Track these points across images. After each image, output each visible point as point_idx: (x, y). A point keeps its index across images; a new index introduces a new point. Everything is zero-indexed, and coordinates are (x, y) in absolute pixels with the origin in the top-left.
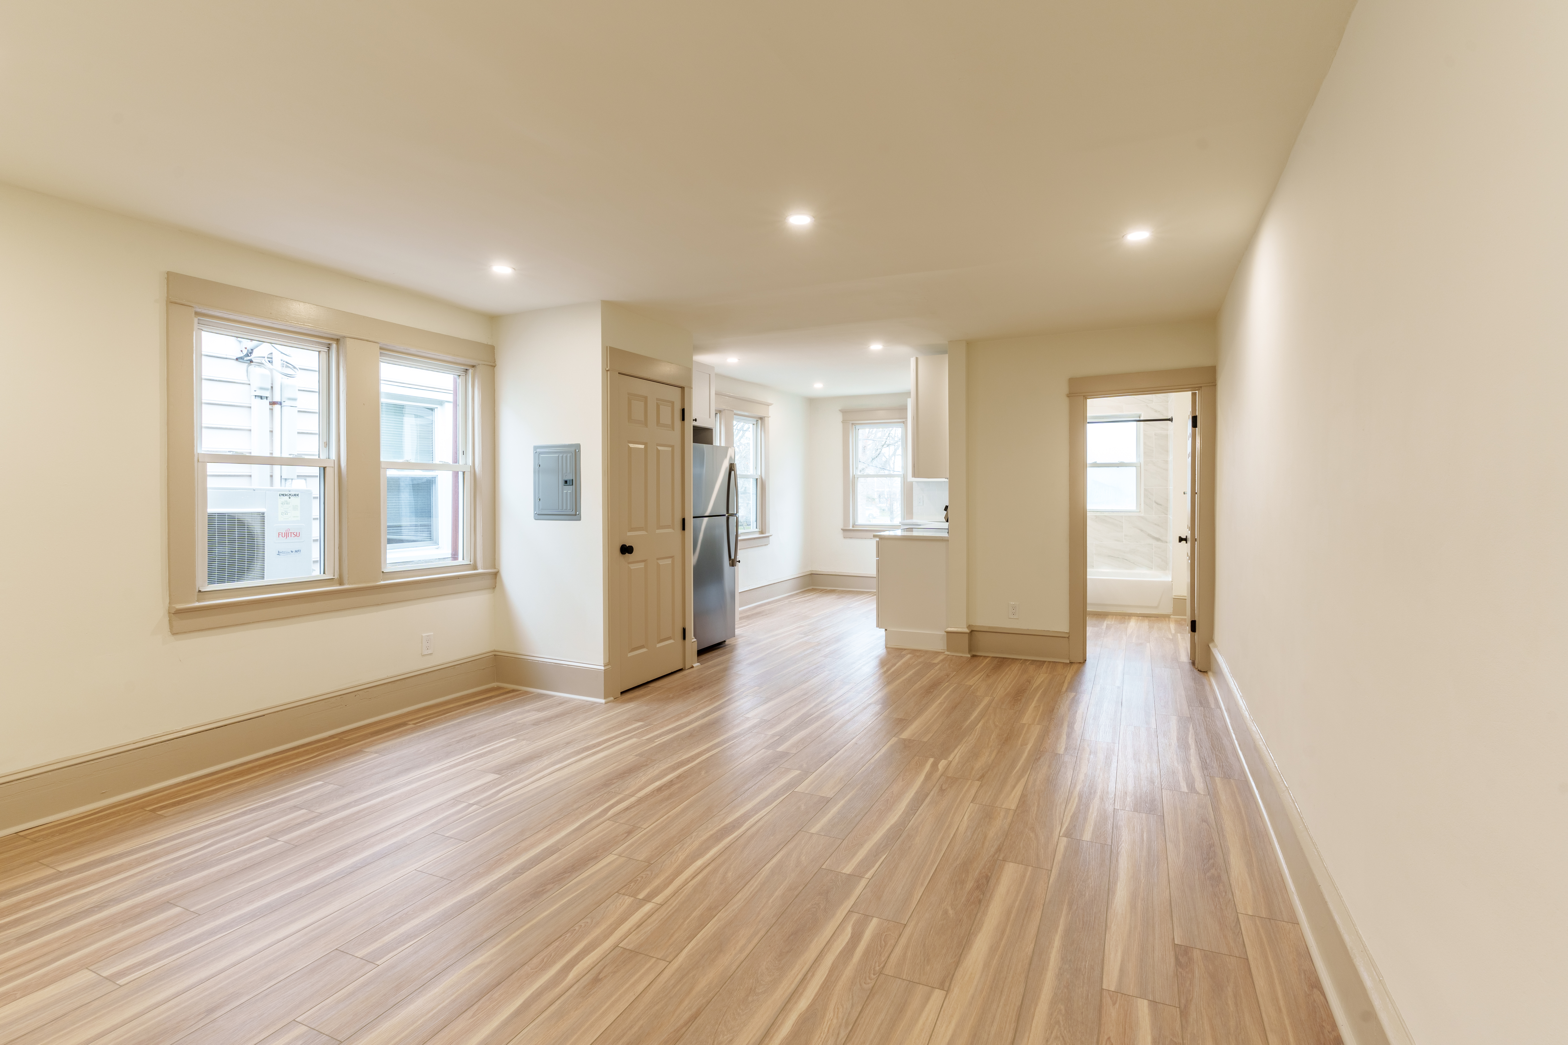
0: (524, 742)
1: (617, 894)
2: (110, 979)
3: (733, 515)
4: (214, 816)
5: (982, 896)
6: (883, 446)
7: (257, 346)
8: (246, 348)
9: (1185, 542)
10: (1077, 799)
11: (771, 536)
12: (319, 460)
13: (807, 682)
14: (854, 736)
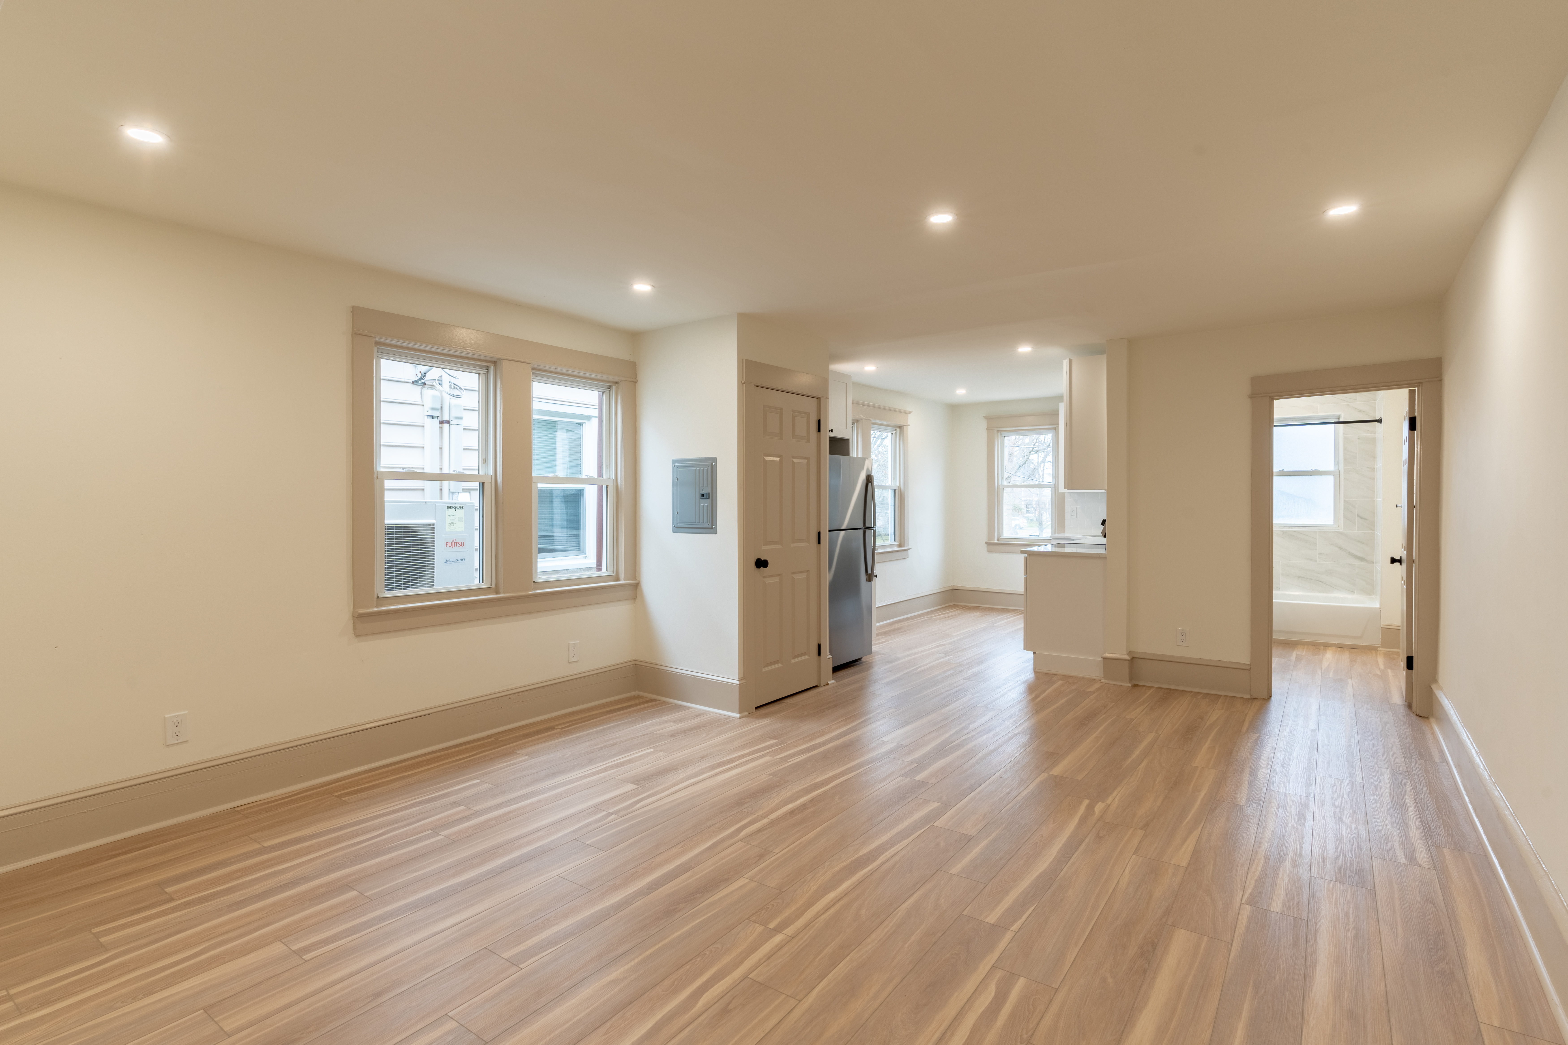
0: (661, 753)
1: (747, 920)
2: (299, 953)
3: (870, 528)
4: (389, 805)
5: (1147, 965)
6: (1030, 452)
7: (430, 370)
8: (420, 372)
9: (1399, 564)
10: (1262, 861)
11: (910, 549)
12: (478, 476)
13: (948, 706)
14: (999, 768)
